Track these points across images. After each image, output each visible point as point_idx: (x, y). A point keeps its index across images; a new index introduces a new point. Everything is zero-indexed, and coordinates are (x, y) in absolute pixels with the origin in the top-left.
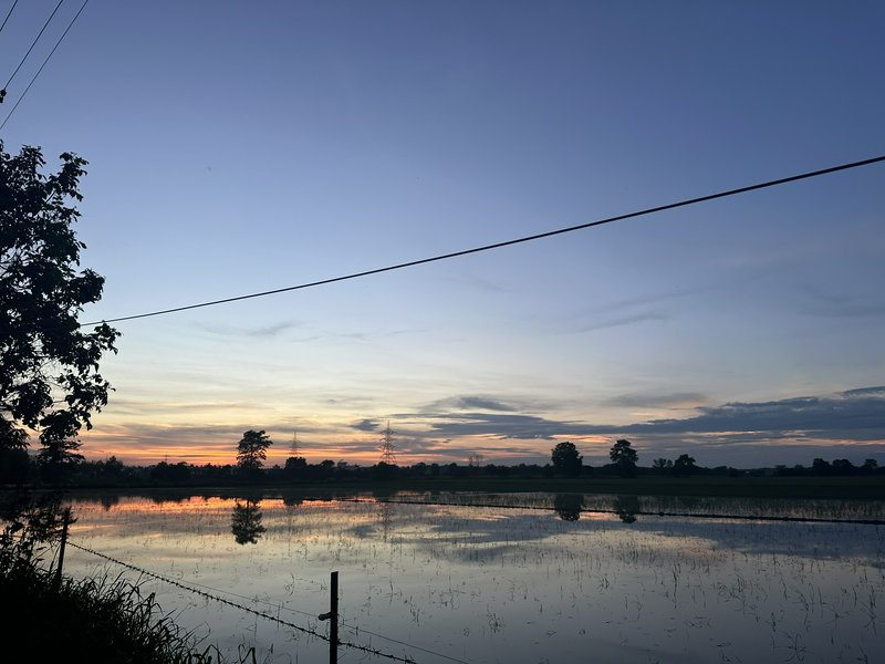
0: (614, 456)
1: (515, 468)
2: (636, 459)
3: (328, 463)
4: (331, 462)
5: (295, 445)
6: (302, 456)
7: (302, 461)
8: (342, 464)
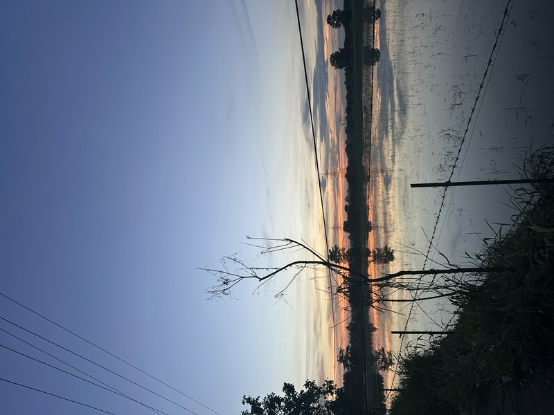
0: (338, 26)
1: (347, 88)
2: (339, 11)
3: (346, 208)
4: (346, 207)
5: (336, 228)
6: (342, 223)
7: (345, 223)
8: (347, 199)
